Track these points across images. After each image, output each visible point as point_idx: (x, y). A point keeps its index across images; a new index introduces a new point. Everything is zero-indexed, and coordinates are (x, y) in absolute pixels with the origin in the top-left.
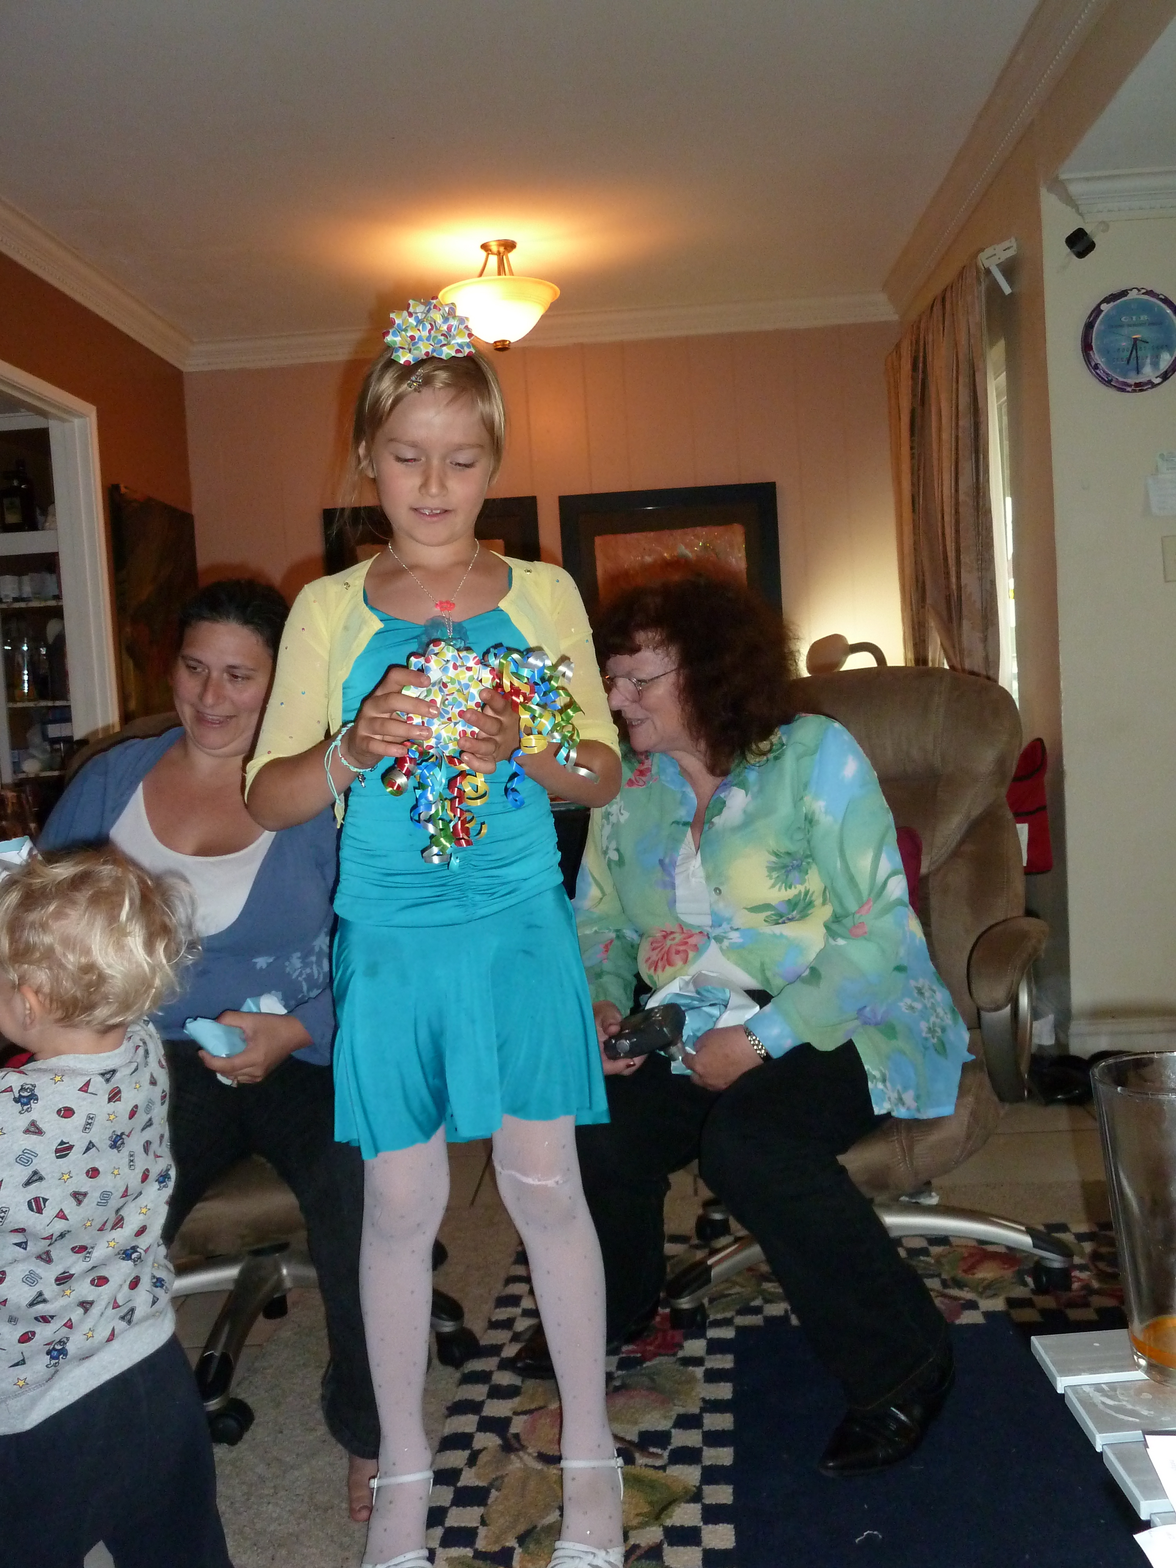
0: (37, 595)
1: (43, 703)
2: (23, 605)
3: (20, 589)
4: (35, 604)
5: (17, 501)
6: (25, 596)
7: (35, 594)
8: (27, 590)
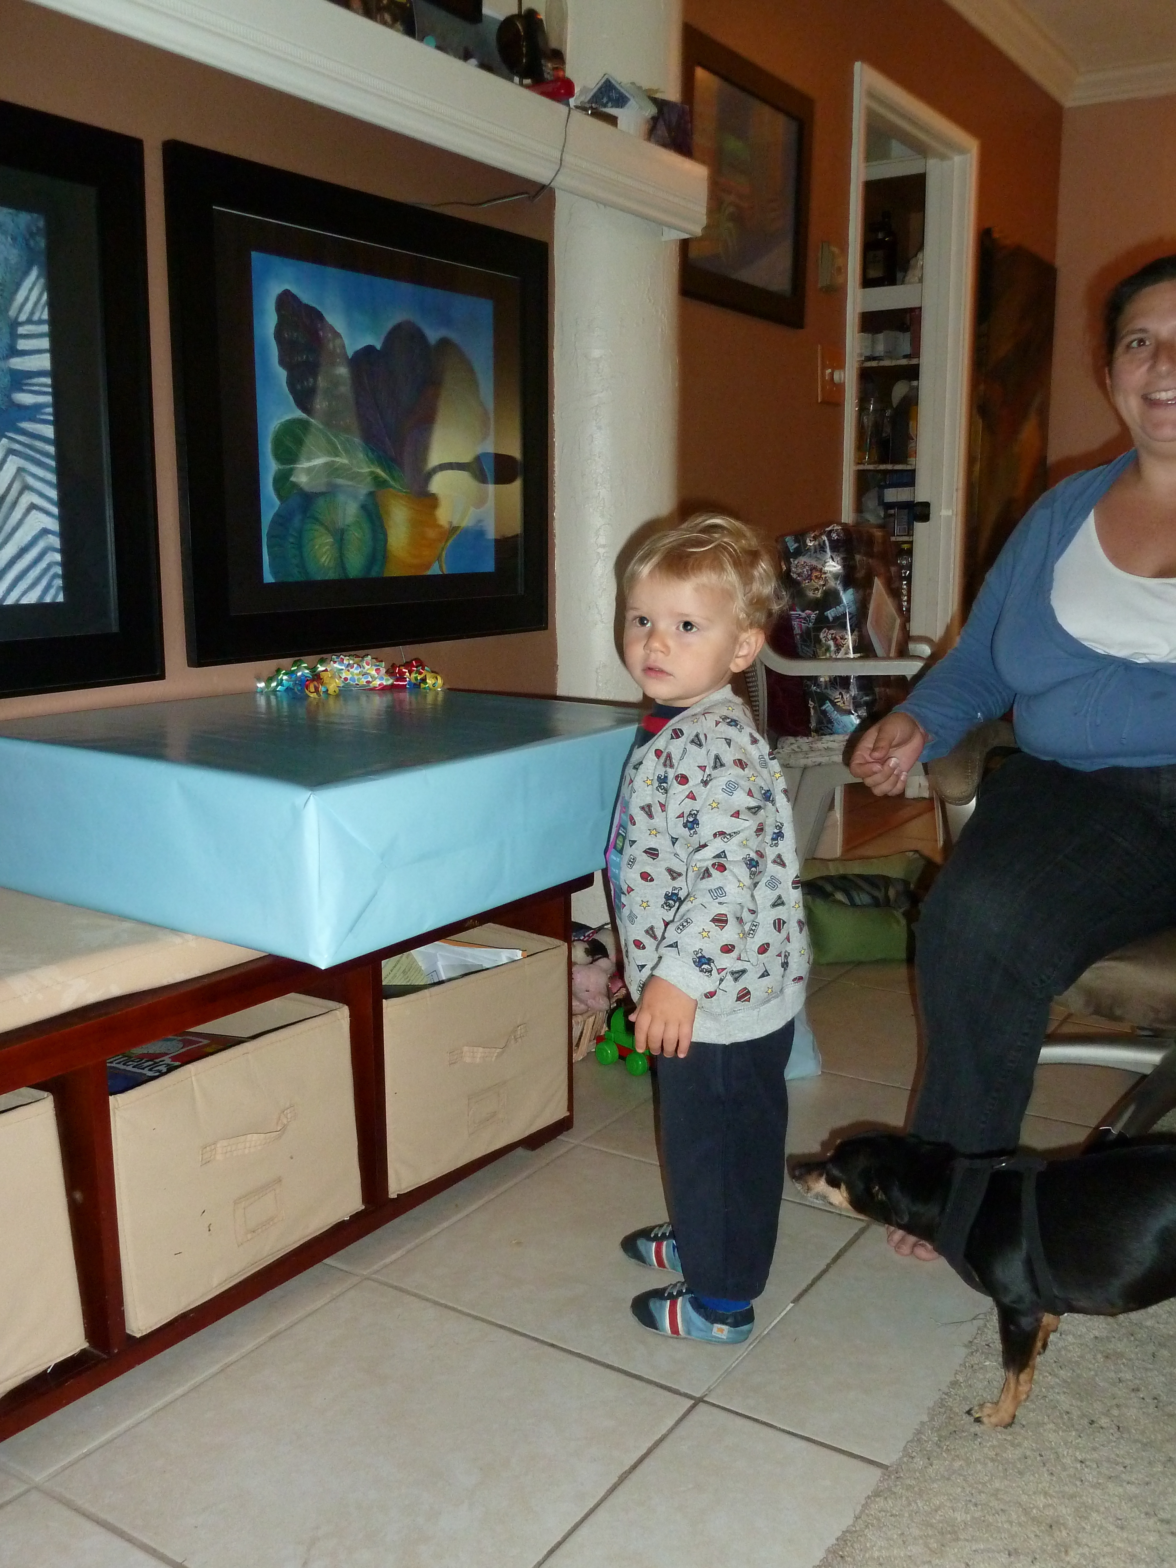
0: (890, 354)
1: (883, 467)
2: (874, 364)
3: (873, 347)
4: (886, 363)
5: (880, 253)
6: (877, 354)
7: (887, 352)
8: (880, 349)
